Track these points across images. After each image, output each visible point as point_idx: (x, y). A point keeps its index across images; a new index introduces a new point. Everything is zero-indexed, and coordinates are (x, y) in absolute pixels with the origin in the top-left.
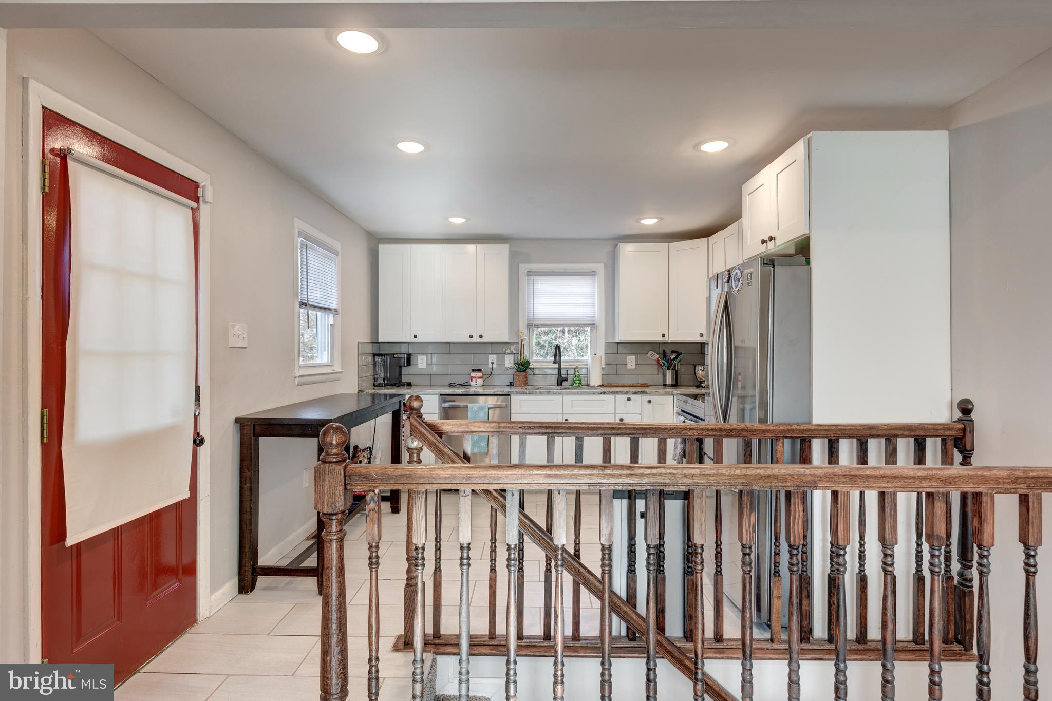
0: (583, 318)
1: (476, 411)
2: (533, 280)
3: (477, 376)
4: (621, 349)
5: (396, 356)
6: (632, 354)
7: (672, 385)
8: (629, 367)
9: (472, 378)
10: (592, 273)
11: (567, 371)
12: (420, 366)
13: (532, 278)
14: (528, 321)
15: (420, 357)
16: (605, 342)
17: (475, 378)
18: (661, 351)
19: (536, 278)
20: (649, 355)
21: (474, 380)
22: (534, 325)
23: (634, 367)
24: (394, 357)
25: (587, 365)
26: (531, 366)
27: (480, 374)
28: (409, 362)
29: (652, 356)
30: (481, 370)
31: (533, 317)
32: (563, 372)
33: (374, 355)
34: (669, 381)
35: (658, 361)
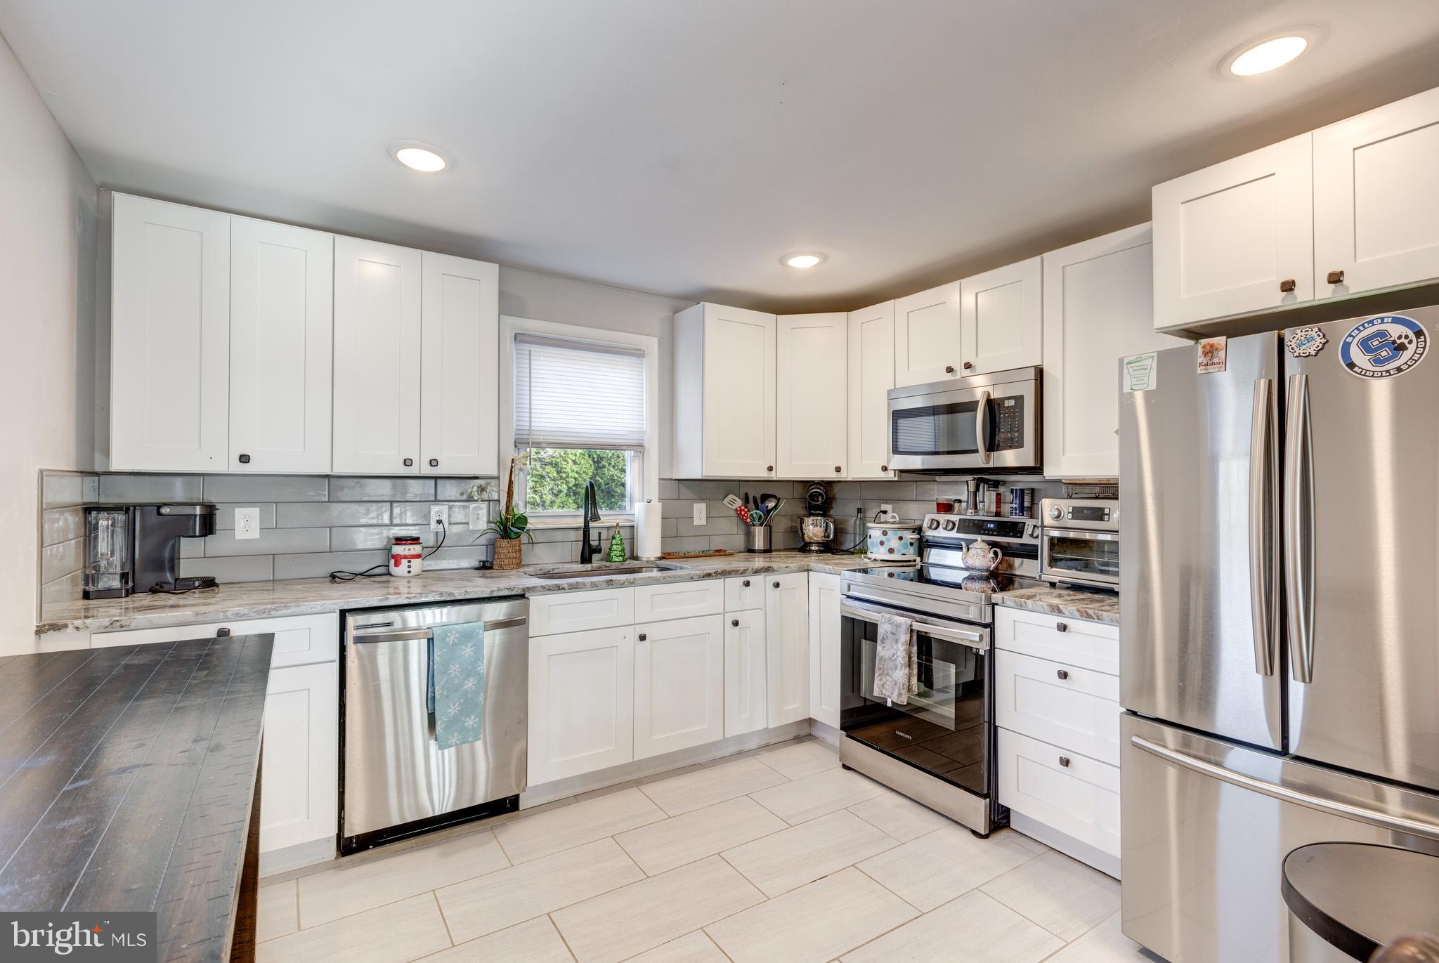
0: (624, 433)
1: (454, 644)
2: (530, 351)
3: (413, 552)
4: (685, 493)
5: (165, 510)
6: (702, 500)
7: (765, 551)
8: (696, 522)
9: (397, 559)
10: (638, 353)
11: (600, 533)
12: (240, 534)
13: (526, 347)
14: (516, 434)
15: (240, 512)
16: (660, 479)
17: (405, 557)
18: (742, 495)
19: (535, 349)
20: (726, 501)
21: (404, 562)
22: (532, 443)
23: (704, 522)
24: (159, 514)
25: (633, 521)
26: (529, 526)
27: (416, 549)
28: (208, 525)
29: (732, 502)
30: (418, 539)
31: (530, 426)
32: (594, 536)
33: (88, 509)
34: (759, 543)
35: (741, 510)
